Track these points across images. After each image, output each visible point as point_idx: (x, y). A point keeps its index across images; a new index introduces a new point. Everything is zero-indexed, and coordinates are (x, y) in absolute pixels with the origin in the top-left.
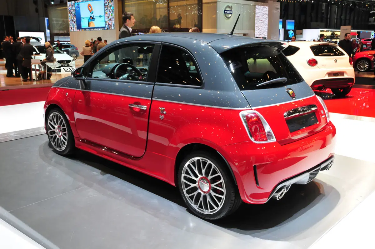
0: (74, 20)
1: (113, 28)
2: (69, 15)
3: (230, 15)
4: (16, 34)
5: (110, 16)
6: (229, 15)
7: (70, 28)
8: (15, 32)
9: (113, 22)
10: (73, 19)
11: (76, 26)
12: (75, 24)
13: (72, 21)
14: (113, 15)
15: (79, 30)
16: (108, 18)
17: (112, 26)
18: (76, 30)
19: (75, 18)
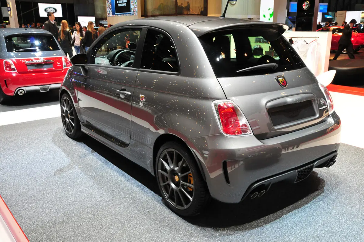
0: (110, 8)
1: (136, 14)
2: (107, 3)
3: (235, 2)
4: (75, 18)
5: (134, 4)
6: (233, 2)
7: (108, 14)
8: (75, 17)
9: (136, 9)
10: (109, 6)
11: (111, 13)
12: (110, 11)
13: (108, 8)
14: (136, 3)
15: (113, 16)
16: (133, 6)
17: (136, 12)
18: (112, 16)
19: (111, 6)
